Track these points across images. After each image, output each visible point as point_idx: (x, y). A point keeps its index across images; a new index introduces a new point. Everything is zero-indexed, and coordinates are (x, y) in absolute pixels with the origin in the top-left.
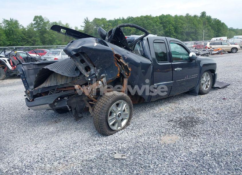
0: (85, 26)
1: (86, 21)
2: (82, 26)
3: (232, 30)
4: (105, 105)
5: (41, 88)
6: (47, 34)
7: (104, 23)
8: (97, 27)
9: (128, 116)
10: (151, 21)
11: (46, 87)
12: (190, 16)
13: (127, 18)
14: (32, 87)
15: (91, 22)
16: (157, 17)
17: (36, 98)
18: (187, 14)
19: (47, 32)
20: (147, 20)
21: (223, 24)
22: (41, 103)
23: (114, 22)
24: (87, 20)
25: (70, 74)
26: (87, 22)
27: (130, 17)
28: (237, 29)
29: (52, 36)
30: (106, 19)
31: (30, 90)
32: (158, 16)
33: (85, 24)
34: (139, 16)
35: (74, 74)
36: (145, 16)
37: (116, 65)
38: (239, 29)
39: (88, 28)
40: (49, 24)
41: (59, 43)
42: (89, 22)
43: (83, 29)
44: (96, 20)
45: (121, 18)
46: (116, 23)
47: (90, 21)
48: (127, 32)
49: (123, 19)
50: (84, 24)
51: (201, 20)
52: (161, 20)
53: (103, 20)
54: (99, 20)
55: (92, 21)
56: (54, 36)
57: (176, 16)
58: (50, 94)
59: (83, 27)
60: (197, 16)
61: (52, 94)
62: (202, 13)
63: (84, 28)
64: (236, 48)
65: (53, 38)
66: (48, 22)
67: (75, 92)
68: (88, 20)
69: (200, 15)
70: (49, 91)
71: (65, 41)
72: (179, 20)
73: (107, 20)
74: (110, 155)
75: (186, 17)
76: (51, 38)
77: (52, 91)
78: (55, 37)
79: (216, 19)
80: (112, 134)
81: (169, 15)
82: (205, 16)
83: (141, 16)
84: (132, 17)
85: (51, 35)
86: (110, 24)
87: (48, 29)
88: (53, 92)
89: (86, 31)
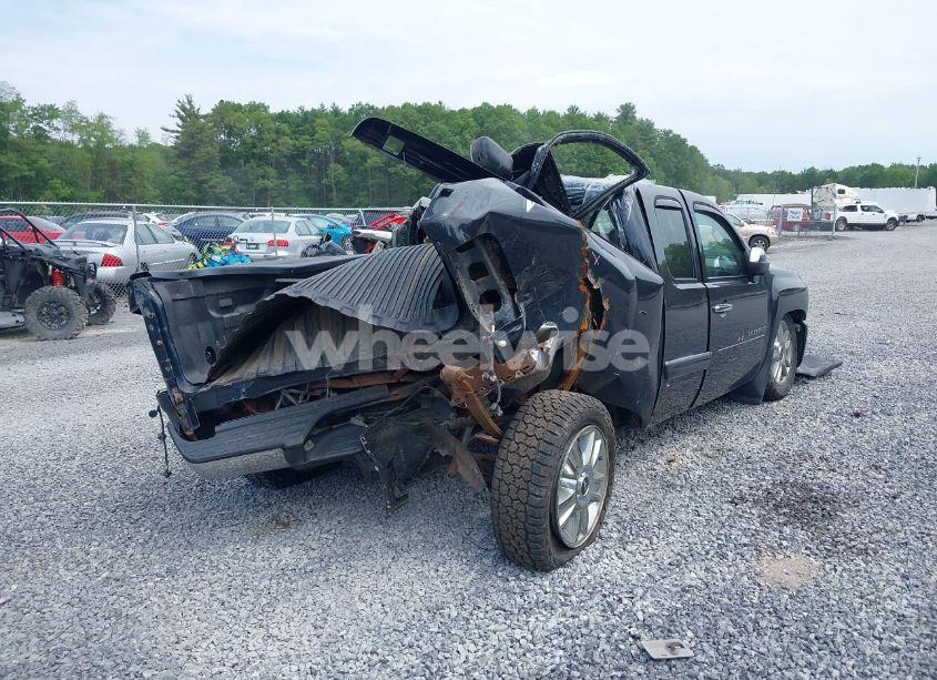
0: (180, 129)
1: (184, 109)
2: (167, 130)
3: (720, 172)
4: (550, 447)
5: (248, 381)
6: (10, 155)
7: (257, 124)
8: (229, 135)
9: (604, 486)
10: (445, 128)
11: (272, 373)
12: (583, 116)
13: (351, 110)
14: (199, 376)
15: (204, 117)
16: (463, 111)
17: (225, 425)
18: (573, 110)
19: (13, 143)
20: (426, 121)
21: (694, 150)
22: (251, 445)
23: (299, 121)
24: (188, 107)
25: (407, 320)
26: (188, 114)
27: (364, 104)
28: (738, 172)
29: (35, 162)
30: (266, 109)
31: (188, 390)
32: (469, 107)
33: (180, 123)
34: (398, 104)
35: (428, 321)
36: (420, 104)
37: (581, 286)
38: (744, 170)
39: (193, 138)
40: (24, 111)
41: (66, 192)
42: (197, 117)
43: (172, 140)
44: (224, 109)
45: (328, 108)
46: (307, 126)
47: (202, 112)
48: (351, 161)
49: (336, 112)
50: (174, 124)
51: (619, 132)
52: (482, 125)
53: (256, 109)
54: (238, 108)
55: (211, 112)
56: (43, 162)
57: (533, 113)
58: (282, 406)
59: (173, 131)
60: (607, 119)
61: (291, 404)
62: (622, 107)
63: (177, 137)
64: (766, 236)
65: (39, 172)
66: (18, 103)
67: (389, 397)
68: (192, 107)
69: (616, 114)
70: (279, 392)
71: (94, 188)
72: (543, 126)
73: (272, 110)
74: (622, 647)
75: (566, 116)
76: (30, 170)
77: (291, 394)
78: (48, 165)
79: (670, 131)
80: (562, 565)
81: (510, 107)
82: (634, 118)
83: (405, 106)
84: (372, 108)
85: (32, 158)
86: (285, 127)
87: (16, 131)
88: (296, 396)
89: (182, 148)
